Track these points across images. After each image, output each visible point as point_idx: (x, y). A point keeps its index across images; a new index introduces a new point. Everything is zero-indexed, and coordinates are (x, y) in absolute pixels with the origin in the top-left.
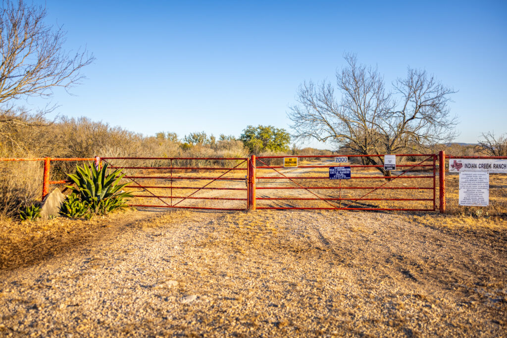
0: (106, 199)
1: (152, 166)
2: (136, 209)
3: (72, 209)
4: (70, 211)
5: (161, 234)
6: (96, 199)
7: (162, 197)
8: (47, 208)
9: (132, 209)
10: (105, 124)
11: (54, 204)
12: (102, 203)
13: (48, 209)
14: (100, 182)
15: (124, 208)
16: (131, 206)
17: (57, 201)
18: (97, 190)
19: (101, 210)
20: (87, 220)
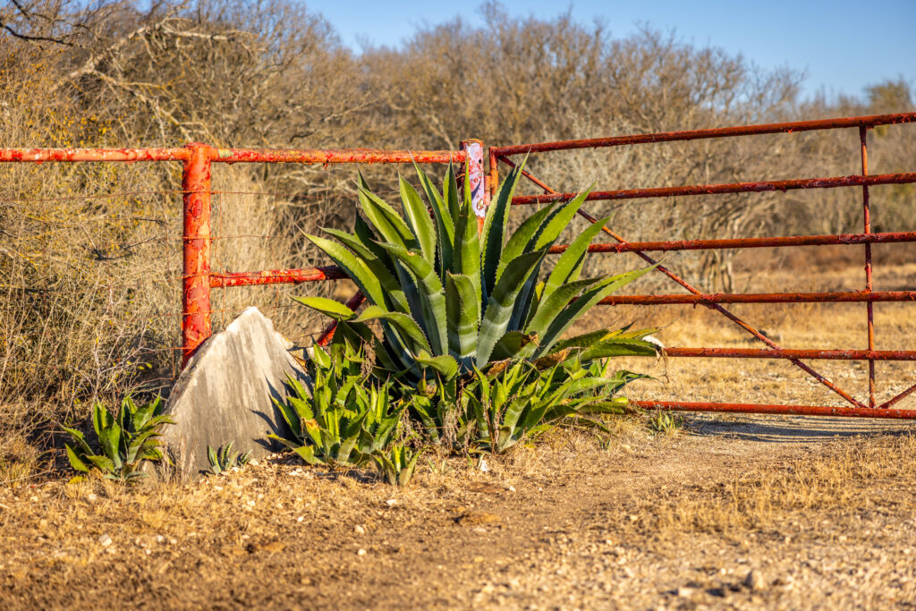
0: (499, 365)
1: (834, 230)
2: (678, 423)
3: (322, 423)
4: (313, 429)
5: (748, 582)
6: (448, 364)
7: (816, 355)
8: (197, 411)
9: (653, 427)
10: (590, 28)
11: (235, 390)
12: (478, 392)
13: (204, 414)
14: (472, 276)
15: (608, 421)
16: (650, 407)
17: (252, 378)
18: (455, 317)
19: (471, 425)
20: (386, 480)
